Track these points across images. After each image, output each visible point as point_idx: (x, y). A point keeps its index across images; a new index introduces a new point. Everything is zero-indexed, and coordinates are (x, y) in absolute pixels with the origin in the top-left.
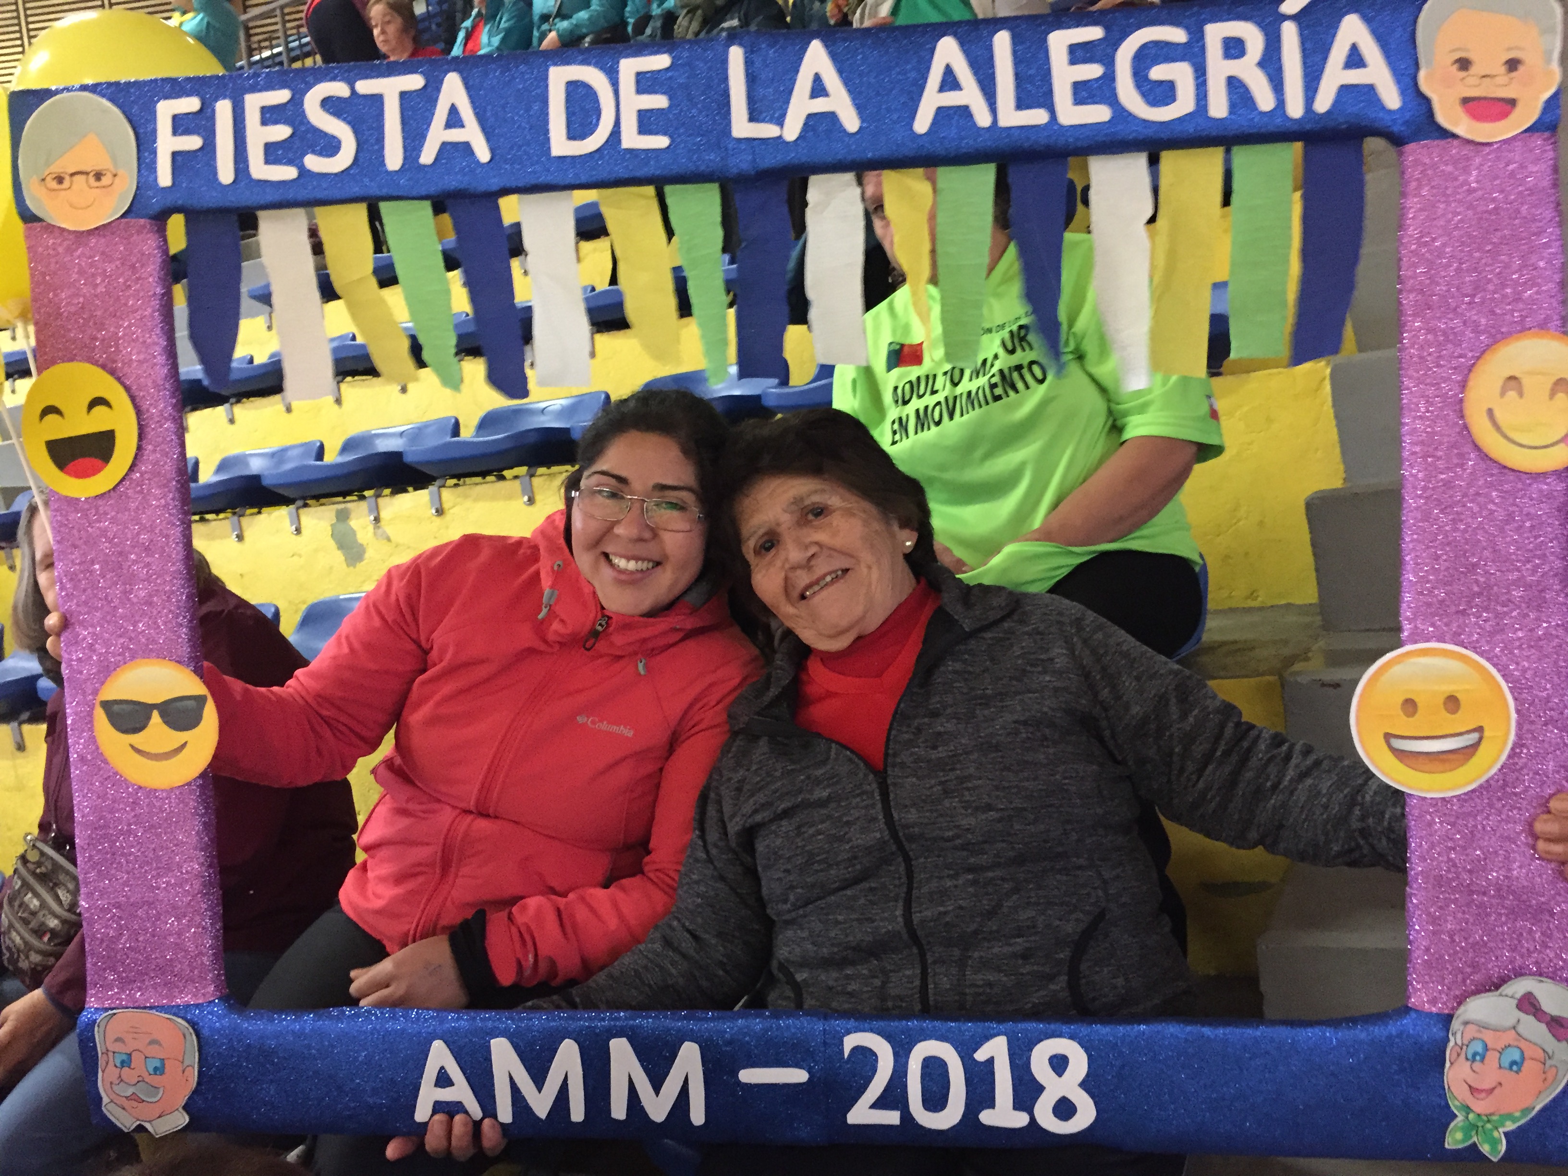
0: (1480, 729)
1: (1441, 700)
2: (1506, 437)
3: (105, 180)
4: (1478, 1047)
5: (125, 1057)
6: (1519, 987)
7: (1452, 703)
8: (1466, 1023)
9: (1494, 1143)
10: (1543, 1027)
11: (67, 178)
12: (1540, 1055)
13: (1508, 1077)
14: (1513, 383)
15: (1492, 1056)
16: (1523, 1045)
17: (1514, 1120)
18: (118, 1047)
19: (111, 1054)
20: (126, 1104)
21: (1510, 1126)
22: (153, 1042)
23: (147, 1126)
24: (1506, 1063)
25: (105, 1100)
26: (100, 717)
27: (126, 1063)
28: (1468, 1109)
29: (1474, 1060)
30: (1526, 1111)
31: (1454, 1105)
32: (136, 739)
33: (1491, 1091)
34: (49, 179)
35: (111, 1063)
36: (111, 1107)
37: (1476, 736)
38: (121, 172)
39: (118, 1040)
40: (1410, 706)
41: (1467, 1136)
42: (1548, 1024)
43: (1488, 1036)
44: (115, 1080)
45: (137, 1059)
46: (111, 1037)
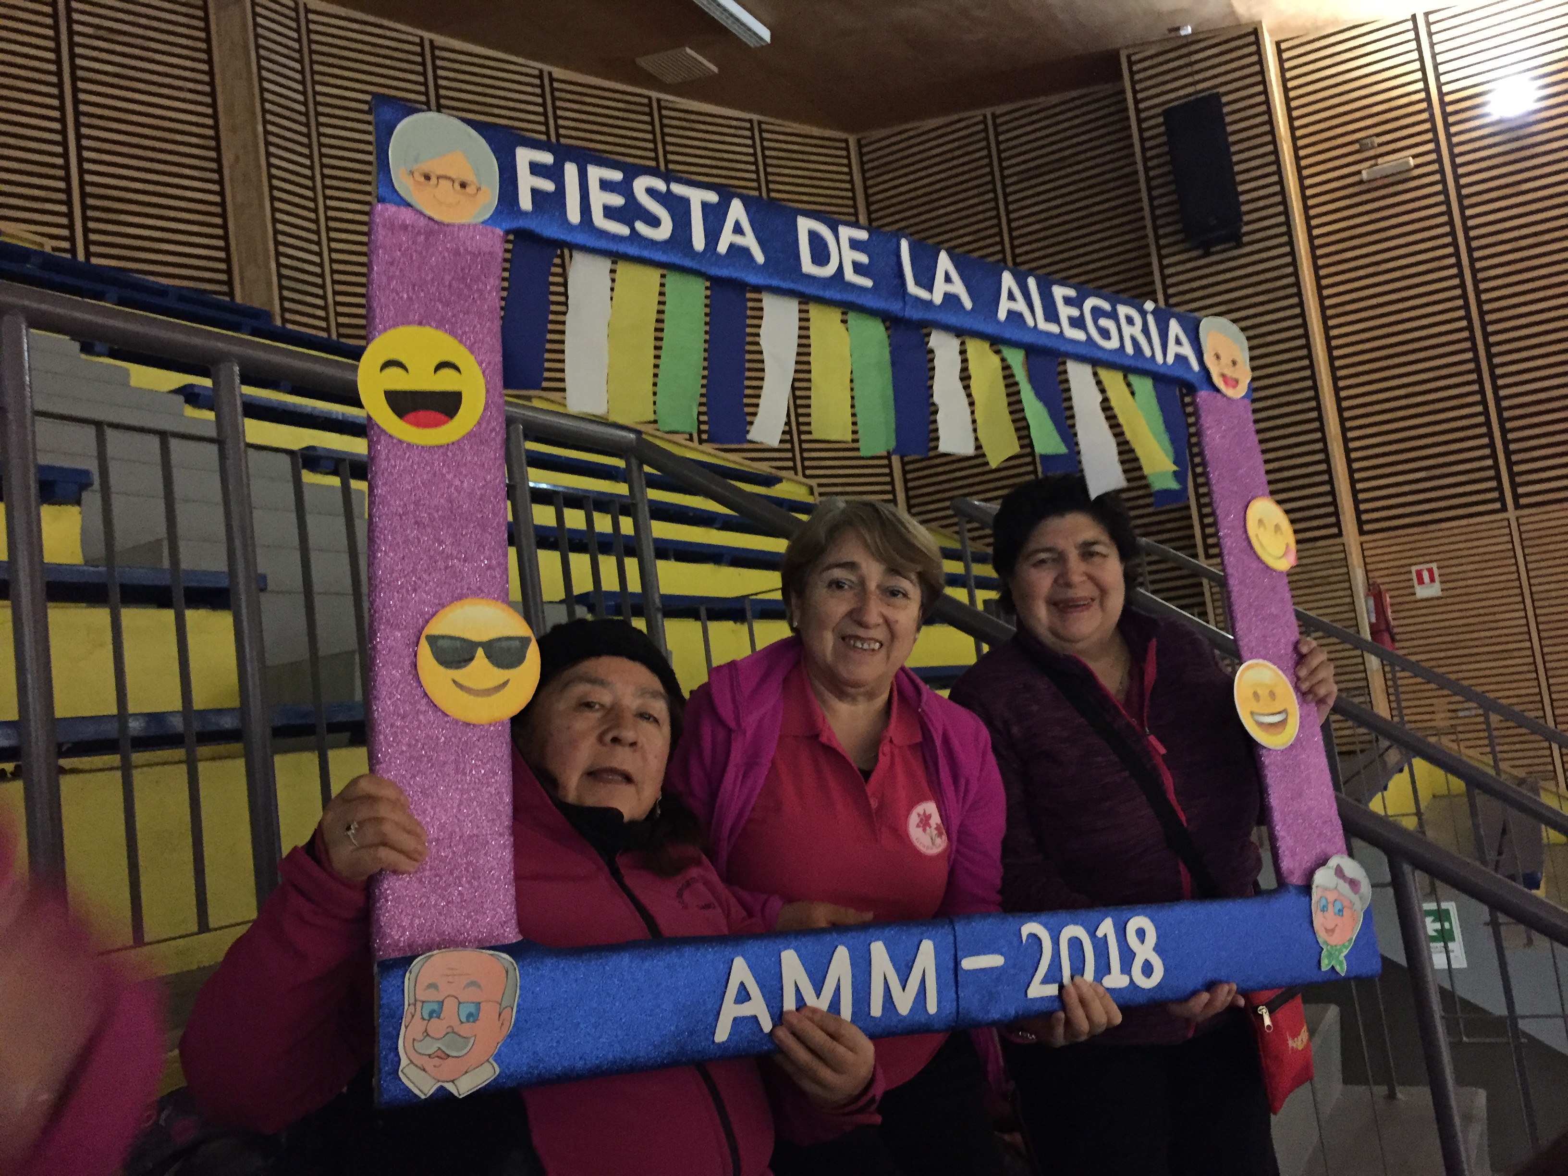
0: (1285, 710)
1: (1268, 692)
2: (1265, 550)
5: (435, 1007)
6: (1333, 862)
7: (1272, 695)
8: (1318, 887)
9: (1341, 964)
10: (1348, 885)
11: (434, 178)
12: (1349, 904)
13: (1339, 919)
14: (1261, 523)
16: (1341, 898)
17: (1346, 948)
18: (427, 995)
19: (419, 1005)
20: (429, 1064)
23: (450, 1086)
24: (1337, 911)
26: (425, 651)
27: (435, 1014)
28: (1326, 943)
29: (1324, 911)
30: (1350, 941)
31: (1321, 941)
33: (1334, 931)
35: (418, 1014)
36: (409, 1069)
37: (1284, 714)
38: (483, 188)
40: (1257, 696)
41: (1330, 961)
43: (1327, 894)
44: (419, 1036)
45: (450, 1006)
46: (424, 981)
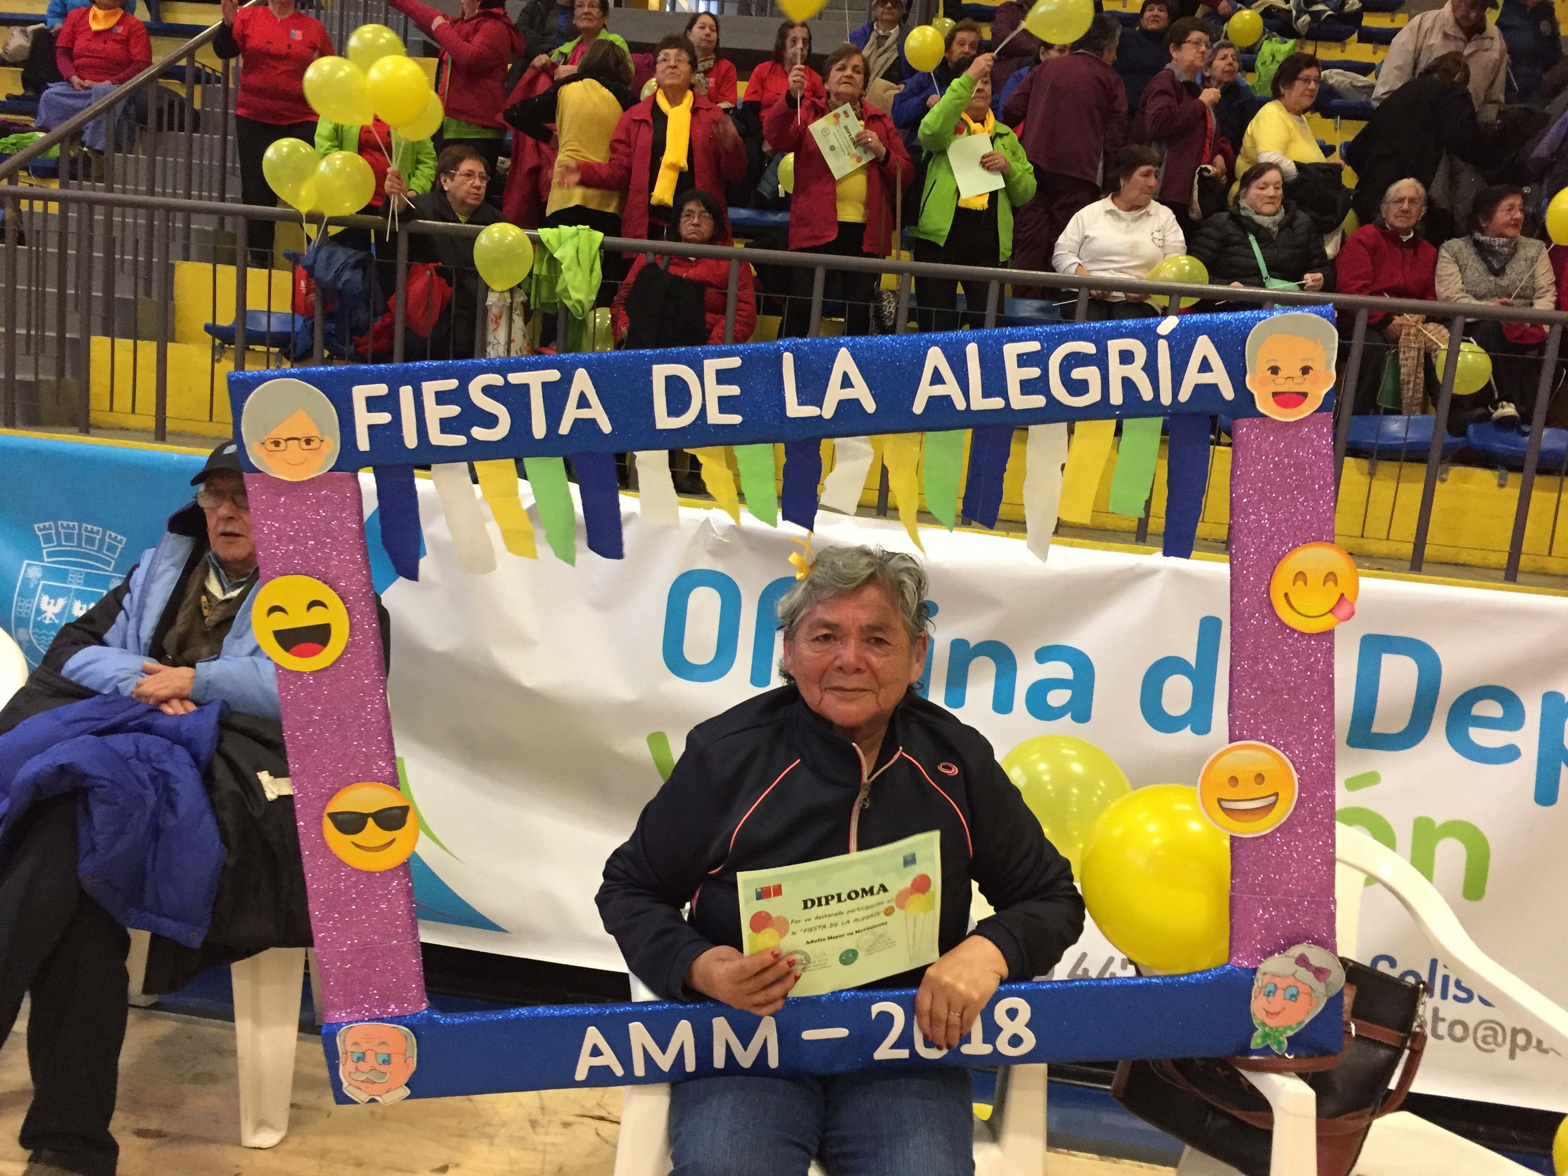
0: (1276, 794)
1: (1254, 775)
2: (1296, 611)
3: (313, 445)
4: (1271, 987)
5: (361, 1055)
6: (1296, 950)
7: (1260, 778)
8: (1265, 974)
9: (1280, 1043)
10: (1311, 975)
11: (282, 442)
12: (1308, 990)
13: (1289, 1004)
14: (1301, 576)
15: (1280, 993)
16: (1299, 985)
17: (1292, 1030)
18: (354, 1048)
19: (349, 1054)
20: (362, 1085)
21: (1290, 1033)
22: (384, 1043)
23: (377, 1098)
24: (1288, 996)
25: (345, 1084)
26: (328, 824)
27: (361, 1058)
28: (1264, 1024)
29: (1269, 996)
30: (1299, 1024)
31: (1256, 1022)
32: (356, 838)
33: (1278, 1014)
34: (268, 443)
35: (350, 1059)
36: (351, 1088)
37: (1273, 798)
38: (326, 439)
39: (356, 1044)
40: (1234, 781)
41: (1264, 1040)
42: (1314, 973)
43: (1277, 981)
44: (353, 1070)
45: (369, 1056)
46: (349, 1042)
